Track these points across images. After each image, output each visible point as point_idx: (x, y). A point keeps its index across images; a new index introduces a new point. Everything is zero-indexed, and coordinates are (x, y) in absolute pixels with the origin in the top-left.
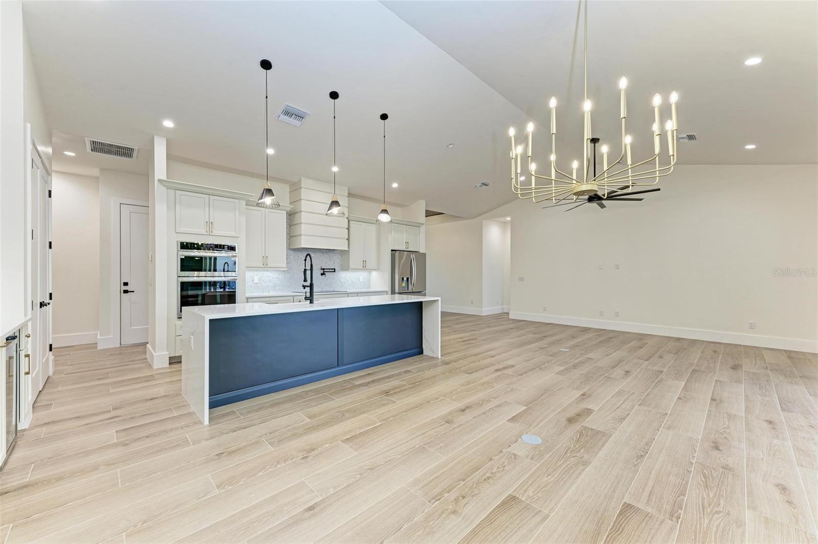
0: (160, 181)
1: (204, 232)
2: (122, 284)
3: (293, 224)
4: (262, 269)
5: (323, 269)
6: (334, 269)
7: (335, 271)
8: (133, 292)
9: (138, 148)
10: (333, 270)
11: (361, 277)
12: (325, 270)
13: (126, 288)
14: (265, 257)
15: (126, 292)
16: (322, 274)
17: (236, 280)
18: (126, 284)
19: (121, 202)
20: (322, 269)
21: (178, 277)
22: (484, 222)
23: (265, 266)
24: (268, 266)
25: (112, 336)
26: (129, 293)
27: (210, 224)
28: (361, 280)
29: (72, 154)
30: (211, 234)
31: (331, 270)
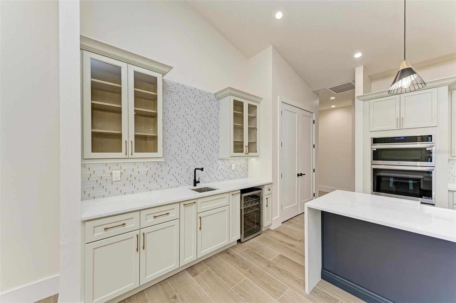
0: (357, 98)
1: (394, 127)
17: (433, 170)
21: (371, 164)
27: (400, 120)
30: (401, 128)
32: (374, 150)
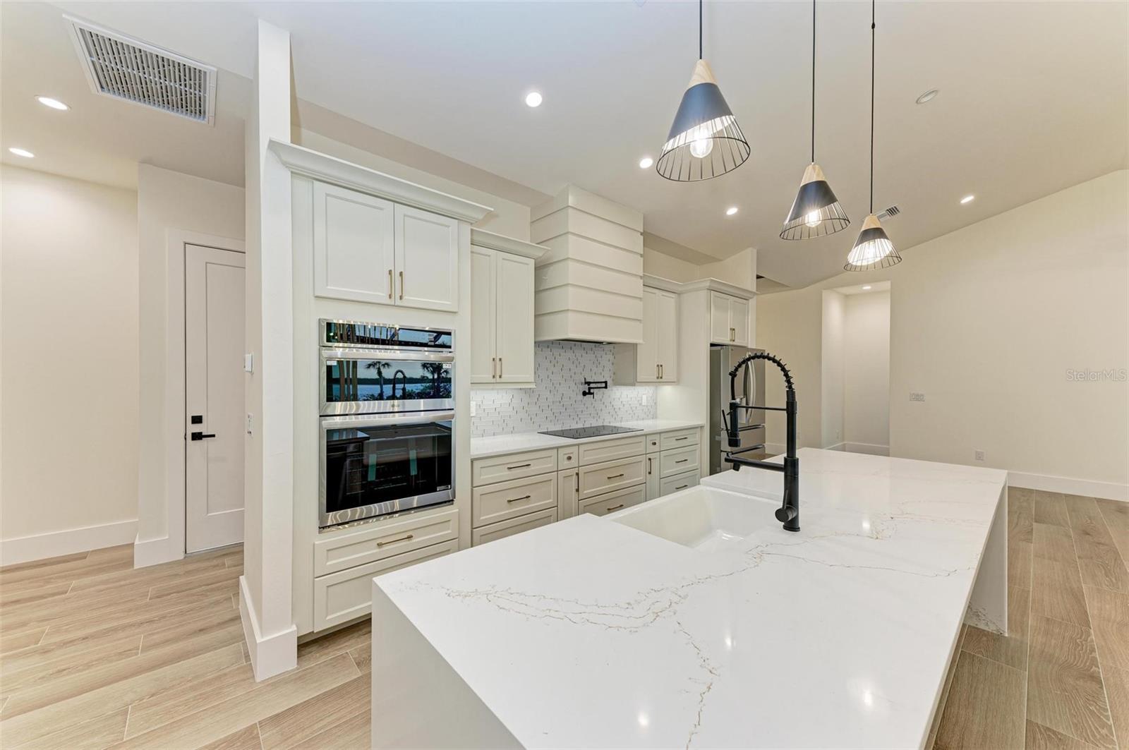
0: (273, 145)
1: (382, 296)
2: (189, 420)
3: (542, 288)
4: (491, 386)
5: (589, 383)
6: (606, 382)
7: (606, 387)
8: (214, 436)
9: (215, 70)
10: (604, 385)
11: (644, 397)
12: (592, 385)
13: (197, 428)
14: (497, 361)
15: (197, 436)
16: (585, 394)
17: (453, 416)
18: (197, 420)
19: (187, 241)
20: (586, 383)
21: (320, 416)
22: (825, 294)
23: (497, 379)
24: (503, 380)
25: (167, 537)
26: (203, 439)
27: (396, 278)
28: (644, 402)
29: (60, 106)
30: (398, 302)
31: (599, 385)
32: (329, 363)
